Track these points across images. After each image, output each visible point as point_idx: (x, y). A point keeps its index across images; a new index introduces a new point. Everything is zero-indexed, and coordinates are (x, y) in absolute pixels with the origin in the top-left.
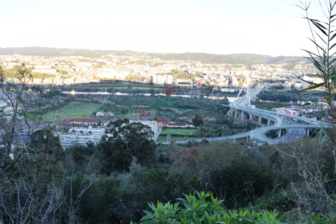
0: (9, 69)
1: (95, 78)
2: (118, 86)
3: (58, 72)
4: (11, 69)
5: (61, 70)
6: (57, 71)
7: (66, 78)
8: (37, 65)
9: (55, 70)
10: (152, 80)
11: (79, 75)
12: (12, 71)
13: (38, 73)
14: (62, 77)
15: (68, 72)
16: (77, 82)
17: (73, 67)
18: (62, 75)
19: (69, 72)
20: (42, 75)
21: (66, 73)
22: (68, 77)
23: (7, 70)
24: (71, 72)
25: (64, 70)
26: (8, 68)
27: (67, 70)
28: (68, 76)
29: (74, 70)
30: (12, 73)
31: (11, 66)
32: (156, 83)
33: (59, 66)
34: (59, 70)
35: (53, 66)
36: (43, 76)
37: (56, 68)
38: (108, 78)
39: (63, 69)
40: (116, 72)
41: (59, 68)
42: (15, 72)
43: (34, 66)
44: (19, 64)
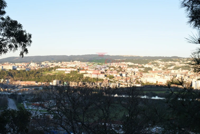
0: (67, 74)
1: (138, 82)
2: (157, 91)
3: (106, 77)
4: (69, 73)
5: (109, 75)
6: (106, 76)
7: (112, 82)
8: (89, 70)
9: (104, 75)
10: (191, 85)
11: (124, 79)
12: (69, 75)
13: (90, 77)
14: (109, 81)
15: (115, 76)
16: (121, 86)
17: (120, 73)
18: (109, 80)
19: (116, 77)
20: (92, 79)
21: (113, 77)
22: (113, 81)
23: (65, 74)
24: (118, 77)
25: (112, 75)
26: (66, 73)
27: (114, 75)
28: (114, 80)
29: (121, 75)
30: (69, 77)
31: (69, 71)
32: (195, 88)
33: (108, 71)
34: (107, 75)
35: (103, 72)
36: (93, 80)
37: (105, 73)
38: (150, 82)
39: (111, 74)
40: (159, 77)
41: (108, 73)
42: (71, 76)
43: (87, 71)
44: (75, 70)
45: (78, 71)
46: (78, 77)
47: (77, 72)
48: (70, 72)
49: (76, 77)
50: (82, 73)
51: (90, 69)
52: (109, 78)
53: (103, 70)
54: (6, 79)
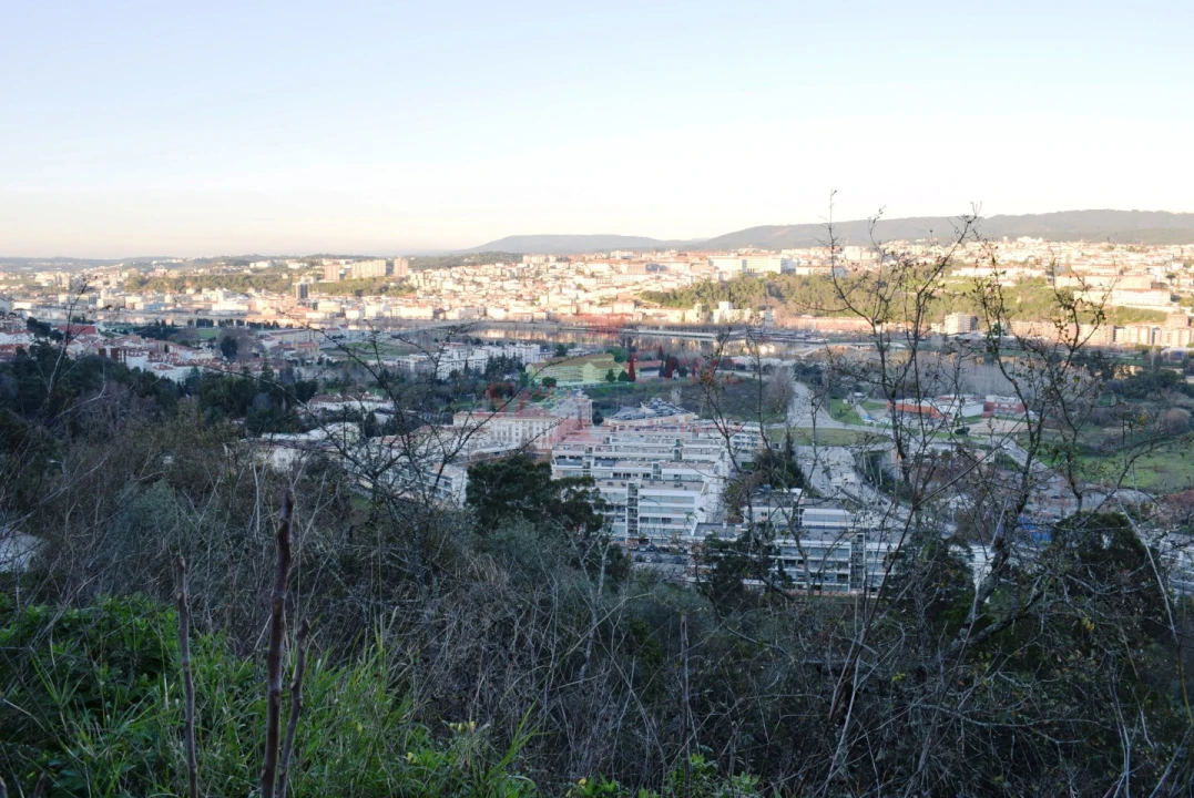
3: (1175, 304)
4: (1009, 288)
5: (1189, 296)
6: (1174, 299)
8: (1098, 274)
9: (1167, 297)
12: (1011, 295)
13: (1102, 305)
14: (1190, 321)
18: (1191, 315)
20: (1114, 311)
31: (1009, 279)
33: (1182, 281)
34: (1181, 295)
35: (1158, 281)
36: (1116, 316)
37: (1170, 287)
41: (1182, 289)
42: (1019, 300)
43: (1088, 280)
44: (1036, 273)
45: (1049, 280)
47: (1043, 283)
48: (1016, 282)
49: (1042, 301)
50: (1068, 287)
51: (1102, 271)
52: (1190, 309)
53: (1159, 274)
54: (764, 308)
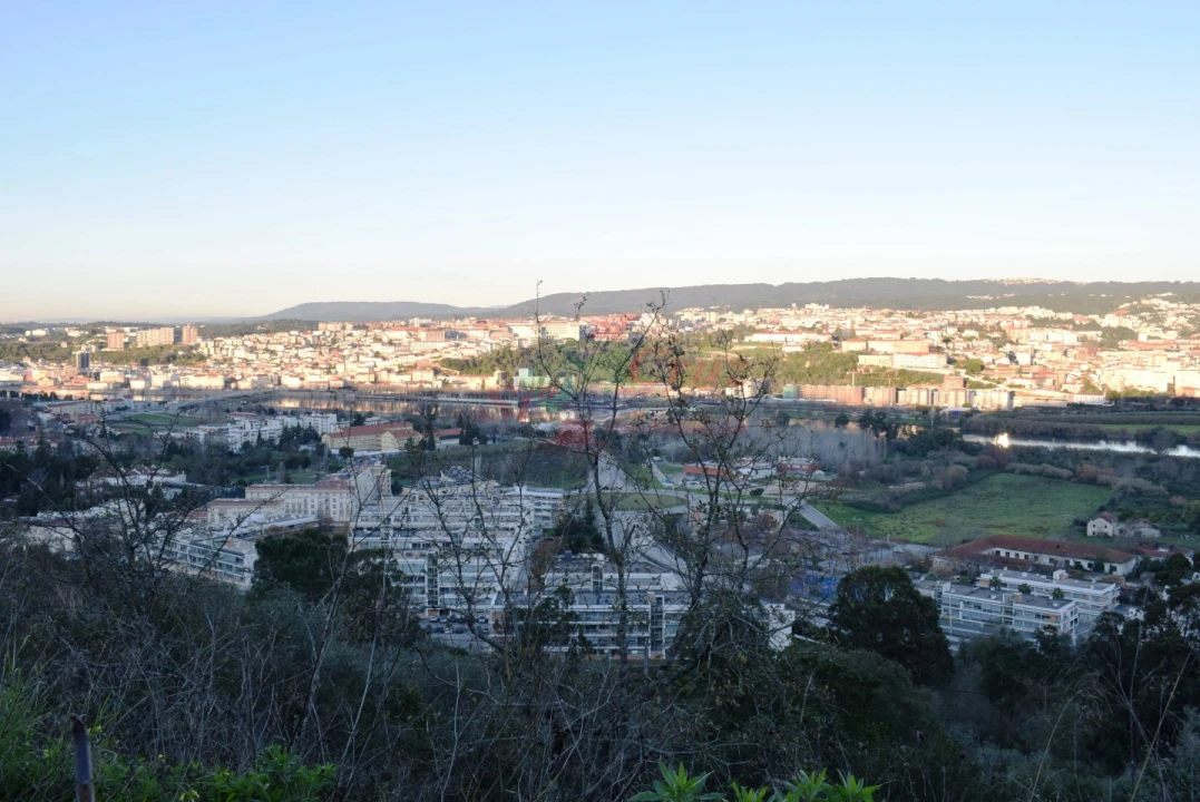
0: (790, 354)
1: (1088, 387)
2: (1181, 423)
3: (951, 367)
4: (797, 353)
5: (963, 359)
6: (950, 361)
7: (979, 386)
8: (881, 339)
9: (943, 360)
11: (1030, 375)
12: (800, 360)
13: (884, 368)
14: (965, 382)
15: (989, 364)
16: (1018, 402)
17: (1008, 348)
18: (966, 376)
19: (992, 367)
20: (896, 374)
21: (983, 368)
22: (987, 382)
23: (783, 356)
24: (1000, 365)
25: (975, 357)
26: (787, 349)
27: (986, 359)
28: (986, 378)
29: (1012, 357)
30: (799, 366)
31: (797, 344)
33: (957, 344)
34: (956, 358)
35: (936, 344)
36: (898, 379)
37: (947, 351)
38: (1140, 389)
39: (970, 355)
40: (1177, 365)
41: (957, 352)
42: (807, 365)
43: (872, 345)
44: (823, 339)
45: (836, 345)
46: (837, 365)
47: (830, 347)
48: (804, 347)
49: (829, 365)
50: (852, 351)
51: (884, 336)
52: (964, 371)
53: (935, 338)
